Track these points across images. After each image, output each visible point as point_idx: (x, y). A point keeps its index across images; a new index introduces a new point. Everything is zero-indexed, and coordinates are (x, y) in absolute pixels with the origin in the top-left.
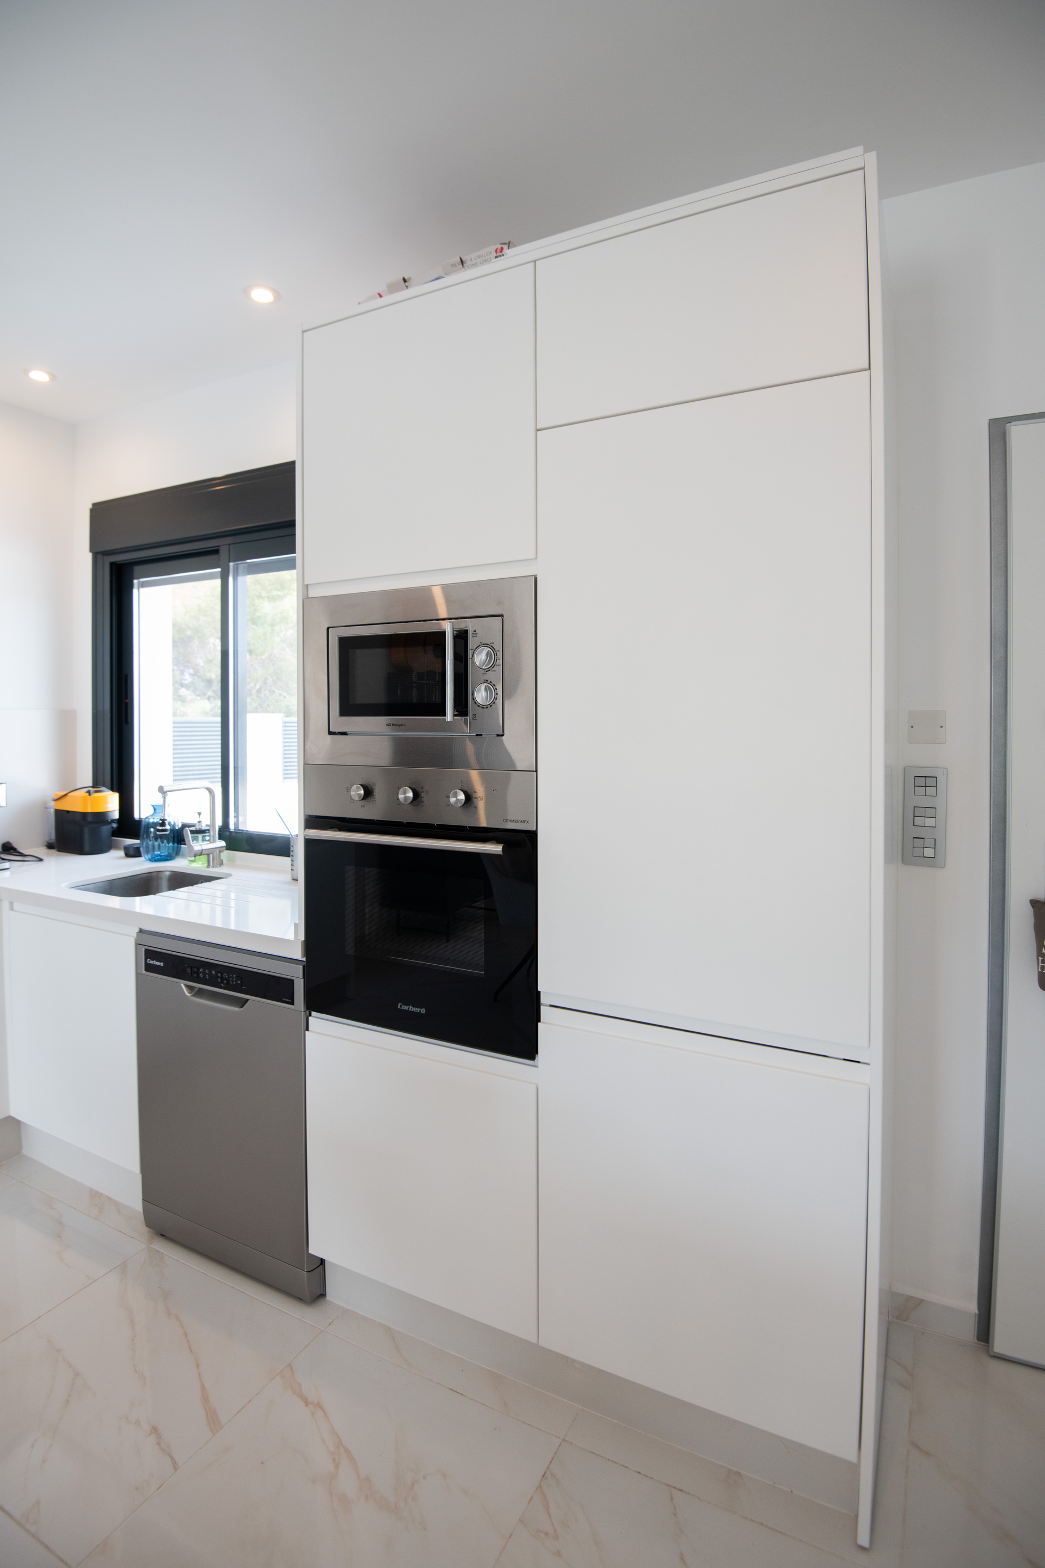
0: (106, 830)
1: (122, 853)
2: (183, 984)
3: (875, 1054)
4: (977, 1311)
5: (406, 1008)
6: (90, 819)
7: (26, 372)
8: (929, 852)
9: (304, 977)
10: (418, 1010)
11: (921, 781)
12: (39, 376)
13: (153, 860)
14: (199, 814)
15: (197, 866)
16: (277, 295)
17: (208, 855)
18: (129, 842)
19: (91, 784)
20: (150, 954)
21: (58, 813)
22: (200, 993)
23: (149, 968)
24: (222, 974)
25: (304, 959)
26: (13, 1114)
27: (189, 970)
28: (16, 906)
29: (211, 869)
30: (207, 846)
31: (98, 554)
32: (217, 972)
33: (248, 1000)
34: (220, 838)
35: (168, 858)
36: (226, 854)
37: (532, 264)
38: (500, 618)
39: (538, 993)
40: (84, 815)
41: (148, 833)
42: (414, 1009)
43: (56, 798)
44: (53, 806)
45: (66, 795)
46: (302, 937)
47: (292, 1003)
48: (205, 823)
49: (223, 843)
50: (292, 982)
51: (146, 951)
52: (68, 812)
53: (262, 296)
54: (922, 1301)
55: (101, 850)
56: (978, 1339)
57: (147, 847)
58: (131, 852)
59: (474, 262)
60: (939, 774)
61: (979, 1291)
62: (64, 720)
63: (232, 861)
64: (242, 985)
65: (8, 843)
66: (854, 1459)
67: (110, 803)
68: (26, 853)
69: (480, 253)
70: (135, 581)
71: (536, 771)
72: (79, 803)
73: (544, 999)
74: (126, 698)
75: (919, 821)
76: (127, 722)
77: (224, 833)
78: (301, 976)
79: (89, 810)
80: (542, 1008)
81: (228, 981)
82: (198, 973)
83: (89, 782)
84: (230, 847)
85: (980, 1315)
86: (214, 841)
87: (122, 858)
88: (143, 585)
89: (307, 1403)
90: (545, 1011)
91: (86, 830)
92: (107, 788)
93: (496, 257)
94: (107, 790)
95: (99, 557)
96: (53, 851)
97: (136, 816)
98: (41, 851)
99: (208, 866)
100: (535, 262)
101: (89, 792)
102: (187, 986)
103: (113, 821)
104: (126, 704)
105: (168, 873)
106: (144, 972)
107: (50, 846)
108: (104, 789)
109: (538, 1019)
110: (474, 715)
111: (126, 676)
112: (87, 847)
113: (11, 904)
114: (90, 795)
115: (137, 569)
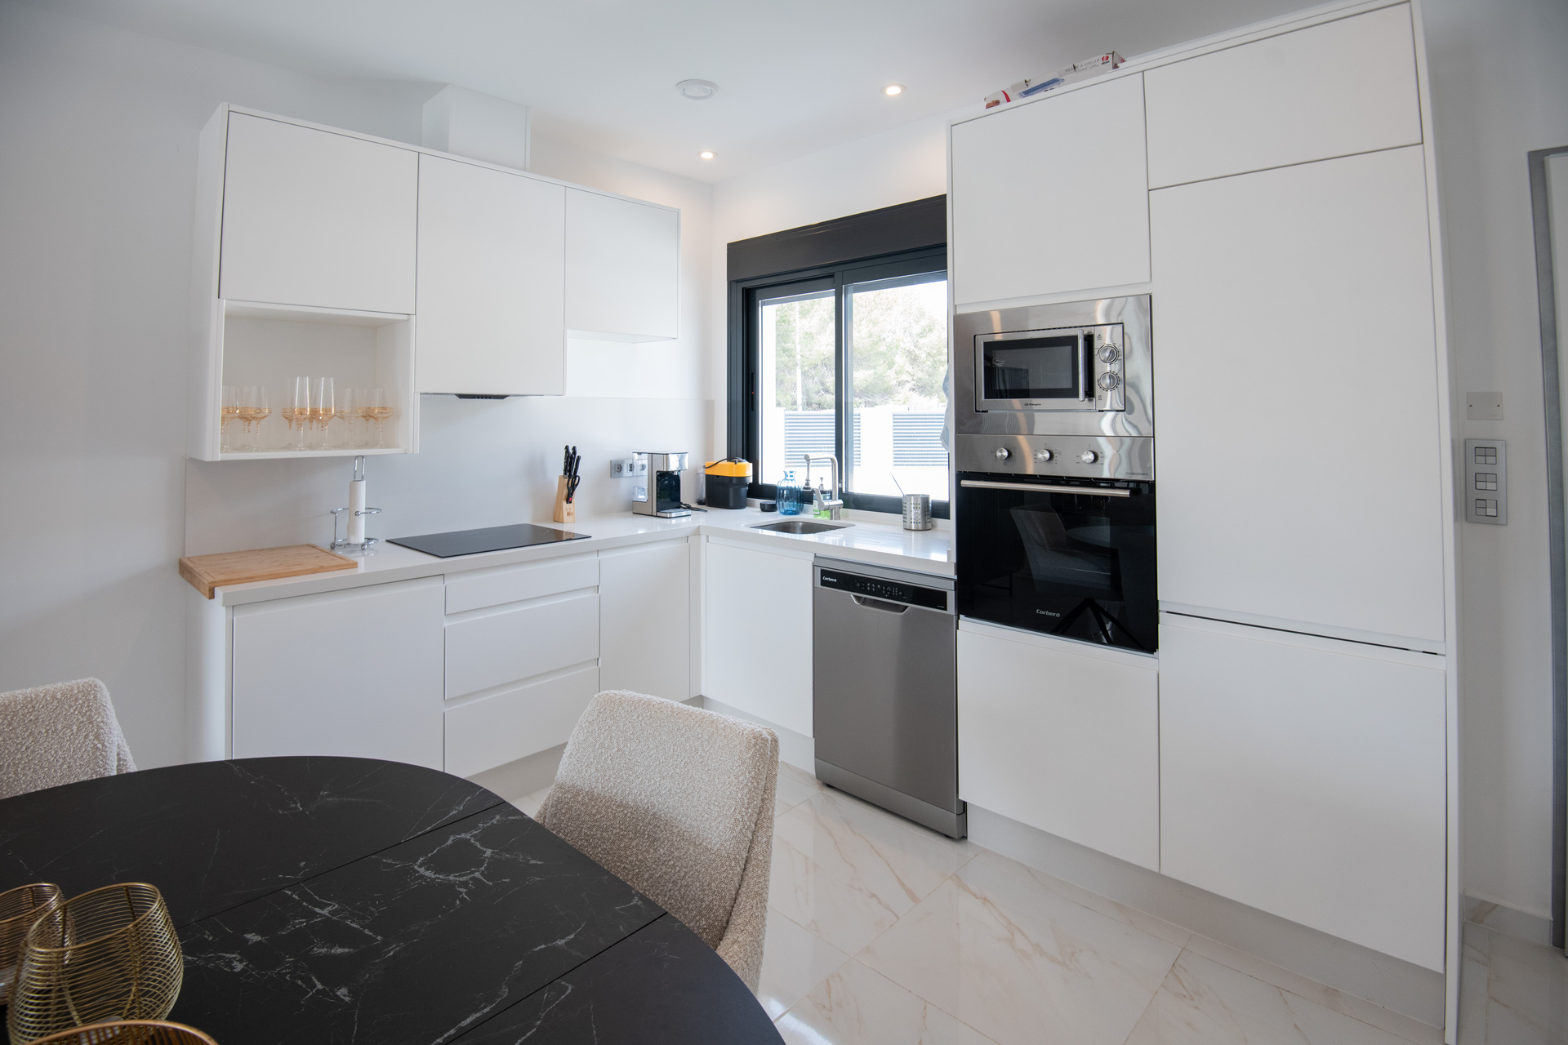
0: (744, 491)
1: (757, 509)
2: (852, 595)
3: (1451, 647)
4: (1551, 919)
5: (1043, 613)
6: (734, 482)
7: (699, 153)
8: (1491, 511)
9: (955, 590)
10: (1054, 614)
11: (1482, 452)
12: (707, 155)
13: (786, 513)
14: (822, 479)
15: (823, 519)
16: (904, 88)
17: (832, 510)
18: (760, 500)
19: (729, 458)
20: (824, 573)
21: (709, 478)
22: (864, 602)
23: (824, 583)
24: (886, 588)
25: (956, 577)
26: (703, 694)
27: (858, 585)
29: (833, 521)
30: (832, 503)
31: (732, 283)
32: (881, 587)
33: (906, 607)
34: (839, 498)
35: (795, 513)
36: (842, 510)
37: (1141, 73)
38: (1121, 325)
39: (1157, 602)
40: (731, 478)
42: (1050, 614)
43: (707, 466)
44: (705, 472)
45: (716, 464)
46: (954, 560)
47: (945, 609)
48: (828, 487)
49: (841, 502)
50: (945, 593)
51: (822, 570)
52: (718, 476)
53: (893, 91)
54: (1496, 906)
56: (1555, 945)
58: (766, 508)
59: (1084, 67)
60: (1498, 445)
61: (1553, 900)
62: (708, 407)
63: (847, 516)
64: (903, 595)
66: (1441, 971)
67: (746, 469)
69: (1089, 60)
70: (761, 302)
71: (1154, 437)
72: (728, 470)
73: (1161, 607)
74: (752, 391)
75: (1480, 485)
76: (753, 409)
77: (842, 495)
78: (953, 589)
79: (734, 475)
80: (1161, 614)
81: (891, 592)
82: (866, 587)
83: (725, 454)
84: (846, 505)
85: (1554, 922)
86: (835, 500)
87: (759, 512)
88: (763, 304)
89: (977, 898)
90: (1162, 616)
91: (731, 490)
92: (740, 459)
93: (1103, 63)
94: (745, 461)
95: (734, 284)
96: (704, 506)
97: (760, 482)
99: (831, 518)
100: (1143, 72)
101: (729, 463)
102: (855, 596)
103: (749, 484)
104: (752, 395)
105: (801, 524)
106: (820, 586)
107: (701, 503)
108: (738, 460)
109: (1157, 623)
110: (1100, 396)
111: (753, 374)
112: (730, 505)
113: (709, 537)
114: (730, 465)
115: (758, 291)
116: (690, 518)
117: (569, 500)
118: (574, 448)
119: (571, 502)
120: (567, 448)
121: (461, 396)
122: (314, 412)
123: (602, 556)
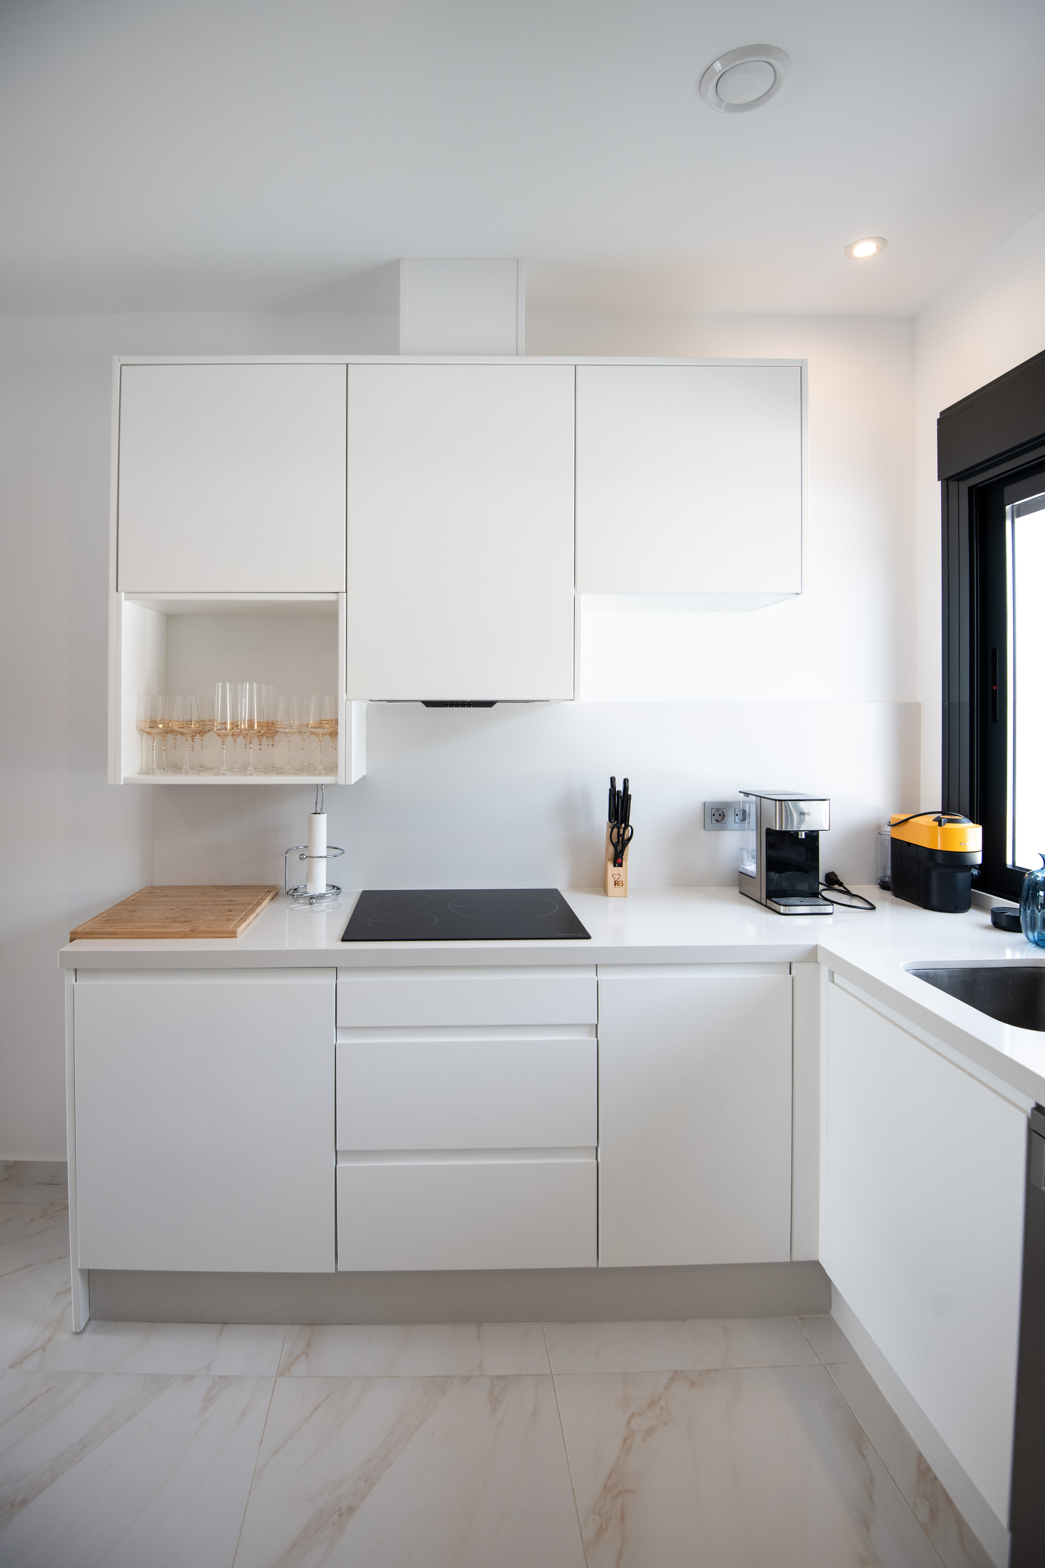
0: (962, 878)
1: (987, 919)
12: (865, 249)
18: (999, 902)
19: (940, 810)
21: (897, 844)
26: (818, 1258)
28: (837, 978)
31: (950, 480)
41: (1035, 897)
43: (892, 823)
44: (889, 832)
45: (907, 820)
55: (956, 908)
57: (1033, 920)
62: (907, 716)
65: (833, 873)
67: (970, 839)
68: (853, 893)
70: (1008, 508)
72: (927, 835)
79: (939, 847)
83: (936, 803)
87: (988, 928)
91: (934, 876)
92: (966, 817)
94: (966, 820)
95: (953, 485)
96: (888, 894)
97: (1009, 862)
98: (872, 892)
101: (939, 821)
103: (974, 866)
104: (994, 692)
107: (884, 886)
108: (960, 817)
111: (994, 651)
112: (935, 901)
113: (832, 974)
114: (940, 825)
115: (1008, 490)
116: (828, 919)
117: (618, 859)
118: (626, 781)
119: (621, 865)
120: (613, 780)
121: (429, 704)
122: (235, 725)
123: (604, 976)
